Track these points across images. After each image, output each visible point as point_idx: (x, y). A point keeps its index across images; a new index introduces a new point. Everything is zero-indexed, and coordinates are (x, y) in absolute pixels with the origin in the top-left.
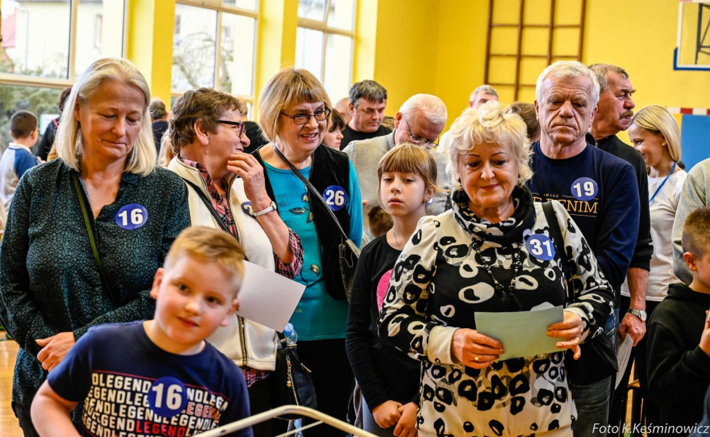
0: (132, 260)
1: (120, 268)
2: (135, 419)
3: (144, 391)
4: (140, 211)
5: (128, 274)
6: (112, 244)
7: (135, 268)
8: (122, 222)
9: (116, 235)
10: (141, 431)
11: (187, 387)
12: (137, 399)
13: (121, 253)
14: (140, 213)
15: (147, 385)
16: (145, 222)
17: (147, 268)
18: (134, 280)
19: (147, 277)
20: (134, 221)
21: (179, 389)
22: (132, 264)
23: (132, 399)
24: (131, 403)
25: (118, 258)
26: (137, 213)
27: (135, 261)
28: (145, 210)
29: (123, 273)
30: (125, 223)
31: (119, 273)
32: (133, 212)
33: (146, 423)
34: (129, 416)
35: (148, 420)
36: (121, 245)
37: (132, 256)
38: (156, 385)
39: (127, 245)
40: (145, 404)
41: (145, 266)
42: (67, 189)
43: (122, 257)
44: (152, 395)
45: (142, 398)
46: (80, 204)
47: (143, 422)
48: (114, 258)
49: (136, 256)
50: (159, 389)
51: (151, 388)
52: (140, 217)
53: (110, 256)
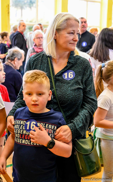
0: (67, 92)
1: (63, 95)
2: (20, 134)
3: (24, 124)
4: (72, 73)
5: (66, 97)
6: (60, 86)
7: (69, 95)
8: (65, 77)
9: (62, 82)
10: (21, 138)
11: (37, 122)
12: (21, 127)
13: (63, 89)
14: (72, 74)
15: (25, 122)
16: (74, 77)
17: (74, 94)
18: (69, 99)
19: (74, 98)
20: (69, 77)
21: (35, 123)
22: (67, 93)
23: (20, 127)
24: (19, 128)
25: (62, 91)
26: (71, 74)
27: (68, 92)
28: (74, 73)
29: (64, 97)
30: (66, 77)
31: (63, 97)
32: (69, 73)
33: (23, 135)
34: (18, 132)
35: (24, 134)
36: (63, 86)
37: (67, 90)
38: (28, 122)
39: (66, 86)
40: (23, 129)
41: (73, 94)
42: (45, 64)
43: (63, 91)
44: (26, 125)
45: (23, 127)
46: (49, 69)
47: (22, 135)
48: (61, 91)
49: (69, 90)
50: (28, 123)
51: (26, 123)
52: (72, 75)
53: (59, 90)
